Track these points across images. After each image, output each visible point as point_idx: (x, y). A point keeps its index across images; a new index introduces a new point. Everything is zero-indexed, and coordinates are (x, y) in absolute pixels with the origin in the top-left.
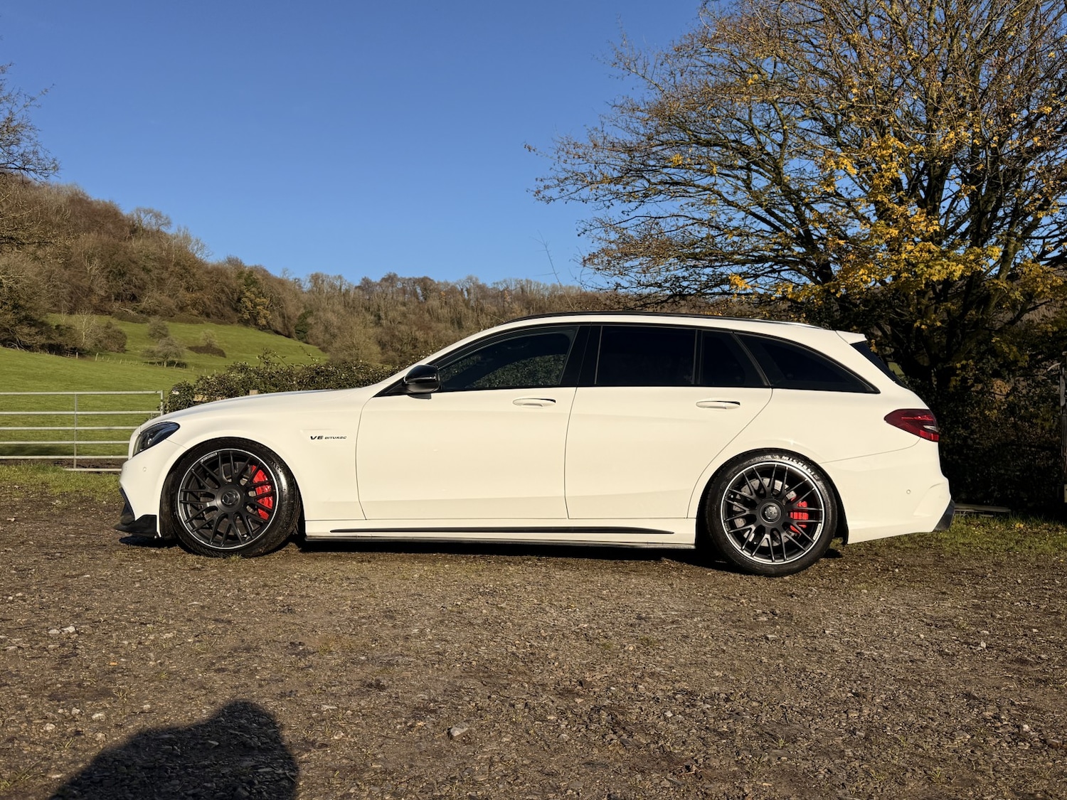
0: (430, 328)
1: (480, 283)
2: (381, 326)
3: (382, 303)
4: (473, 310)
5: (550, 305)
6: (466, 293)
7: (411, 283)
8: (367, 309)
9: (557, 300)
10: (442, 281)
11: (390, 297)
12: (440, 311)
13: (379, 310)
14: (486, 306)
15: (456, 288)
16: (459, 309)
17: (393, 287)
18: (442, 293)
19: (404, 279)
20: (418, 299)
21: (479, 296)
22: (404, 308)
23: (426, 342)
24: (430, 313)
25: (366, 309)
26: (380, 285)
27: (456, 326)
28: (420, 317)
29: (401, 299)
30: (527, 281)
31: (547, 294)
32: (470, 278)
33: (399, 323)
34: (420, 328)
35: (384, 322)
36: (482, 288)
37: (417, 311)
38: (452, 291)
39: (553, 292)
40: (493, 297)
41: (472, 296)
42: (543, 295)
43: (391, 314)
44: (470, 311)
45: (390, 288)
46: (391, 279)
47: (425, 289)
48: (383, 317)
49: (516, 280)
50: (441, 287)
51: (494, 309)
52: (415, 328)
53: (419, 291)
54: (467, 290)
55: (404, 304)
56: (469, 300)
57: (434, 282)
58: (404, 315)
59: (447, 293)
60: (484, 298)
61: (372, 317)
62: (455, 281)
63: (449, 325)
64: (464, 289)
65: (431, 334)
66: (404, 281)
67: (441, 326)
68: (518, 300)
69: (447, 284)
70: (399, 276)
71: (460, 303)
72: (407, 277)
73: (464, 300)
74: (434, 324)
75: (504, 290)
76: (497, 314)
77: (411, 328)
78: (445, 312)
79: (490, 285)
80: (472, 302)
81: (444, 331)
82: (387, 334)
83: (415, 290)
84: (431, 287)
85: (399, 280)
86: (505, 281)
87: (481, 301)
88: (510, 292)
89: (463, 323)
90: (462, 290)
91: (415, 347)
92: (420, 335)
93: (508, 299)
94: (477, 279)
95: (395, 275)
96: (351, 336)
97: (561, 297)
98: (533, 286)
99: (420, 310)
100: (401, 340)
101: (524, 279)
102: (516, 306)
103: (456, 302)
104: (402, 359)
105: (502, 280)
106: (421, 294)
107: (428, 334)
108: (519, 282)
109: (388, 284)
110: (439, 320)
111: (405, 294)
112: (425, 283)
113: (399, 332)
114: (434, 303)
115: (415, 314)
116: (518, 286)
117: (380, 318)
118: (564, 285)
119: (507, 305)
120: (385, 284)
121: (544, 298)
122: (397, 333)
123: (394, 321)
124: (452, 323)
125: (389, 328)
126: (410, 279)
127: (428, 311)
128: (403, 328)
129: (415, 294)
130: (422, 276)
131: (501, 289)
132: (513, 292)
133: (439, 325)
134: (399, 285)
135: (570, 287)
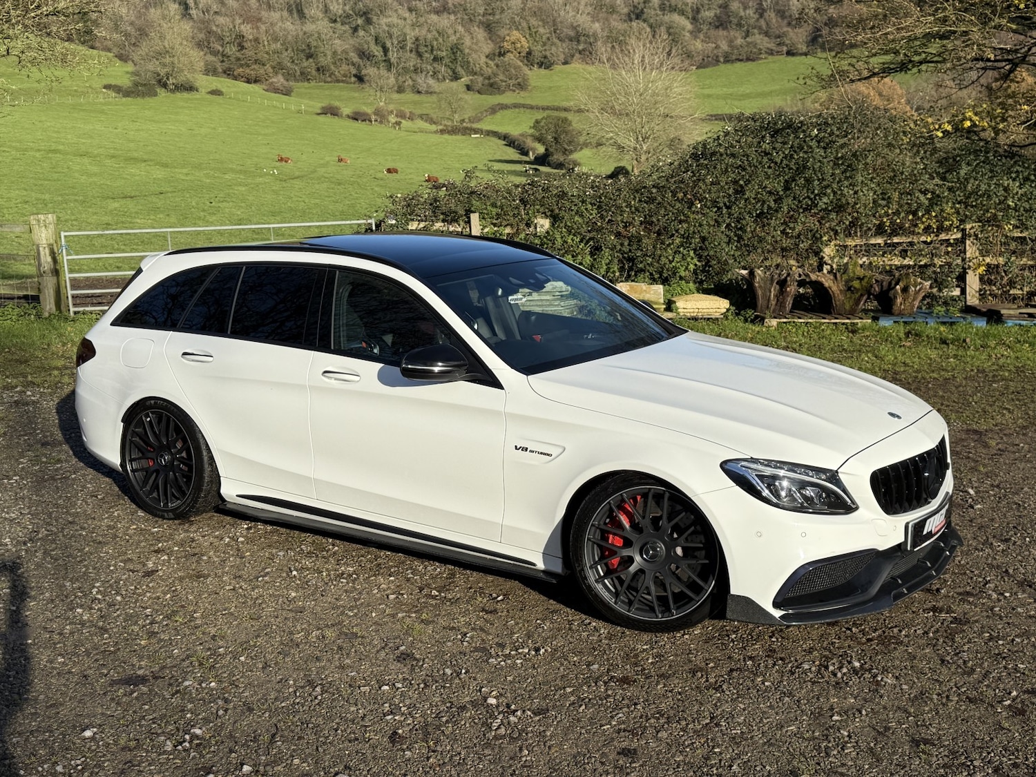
0: (259, 20)
2: (191, 18)
23: (256, 40)
27: (295, 15)
33: (216, 13)
34: (247, 20)
35: (193, 12)
52: (238, 21)
63: (285, 14)
65: (263, 28)
67: (275, 16)
74: (264, 14)
77: (234, 20)
81: (280, 24)
82: (200, 30)
89: (306, 11)
91: (242, 48)
92: (247, 30)
96: (162, 38)
100: (220, 38)
104: (226, 65)
107: (258, 28)
110: (269, 7)
113: (217, 26)
122: (214, 28)
123: (208, 11)
124: (290, 12)
125: (203, 22)
128: (221, 20)
133: (272, 13)
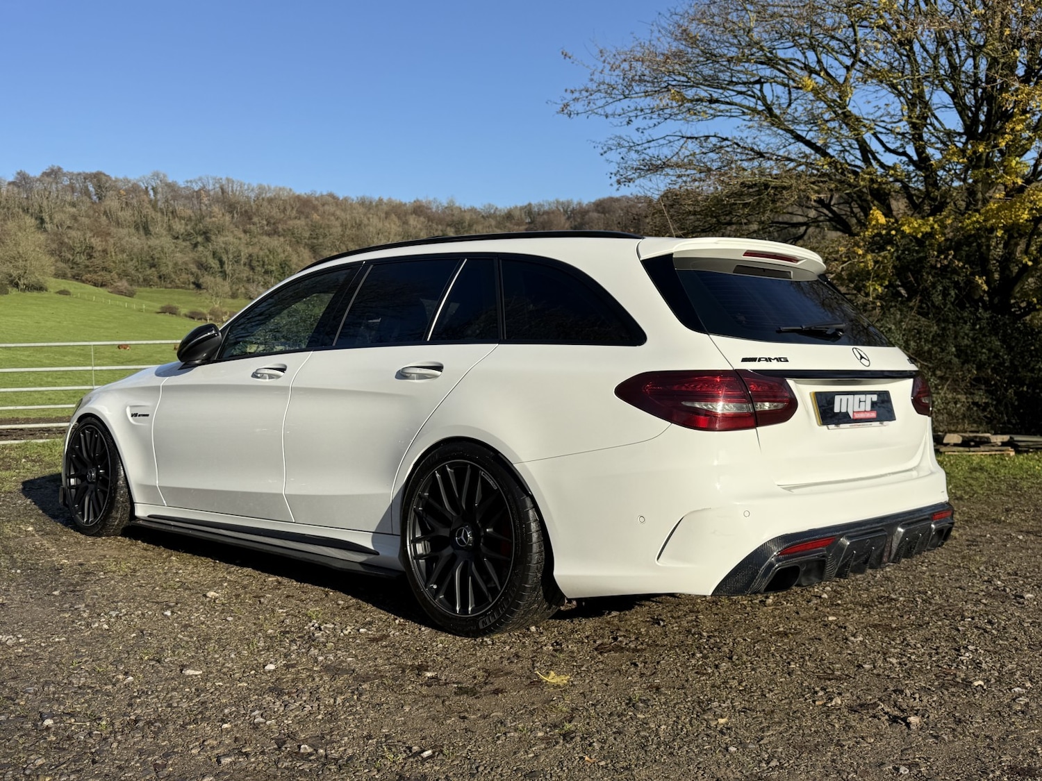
0: (109, 234)
1: (170, 181)
2: (45, 230)
3: (45, 202)
4: (163, 213)
5: (257, 210)
6: (151, 193)
7: (81, 179)
8: (26, 211)
9: (265, 204)
10: (121, 177)
11: (54, 195)
12: (119, 214)
13: (41, 212)
14: (179, 208)
15: (139, 186)
16: (144, 212)
17: (57, 183)
18: (122, 192)
19: (72, 174)
20: (90, 198)
21: (169, 197)
22: (74, 210)
23: (105, 251)
24: (107, 216)
25: (24, 211)
26: (39, 180)
27: (142, 232)
28: (96, 220)
29: (68, 198)
30: (228, 179)
31: (253, 195)
32: (156, 175)
33: (69, 227)
34: (97, 234)
35: (48, 226)
36: (171, 187)
37: (91, 213)
38: (135, 189)
39: (260, 194)
40: (187, 198)
41: (159, 196)
42: (247, 197)
43: (58, 217)
44: (159, 214)
45: (54, 186)
46: (54, 174)
47: (99, 187)
48: (47, 219)
49: (215, 179)
50: (120, 184)
51: (189, 212)
52: (89, 234)
53: (91, 189)
54: (153, 189)
55: (73, 205)
56: (156, 201)
57: (110, 179)
58: (75, 218)
59: (128, 192)
60: (174, 199)
61: (33, 220)
62: (137, 177)
63: (132, 230)
64: (150, 188)
65: (112, 241)
66: (71, 176)
67: (124, 231)
68: (218, 202)
69: (127, 181)
70: (65, 170)
71: (146, 204)
72: (76, 171)
73: (150, 201)
74: (113, 230)
75: (200, 190)
76: (193, 218)
77: (85, 234)
78: (126, 215)
79: (181, 184)
80: (159, 203)
81: (127, 238)
82: (53, 241)
83: (87, 187)
84: (107, 185)
85: (65, 175)
86: (200, 179)
87: (172, 202)
88: (207, 192)
89: (151, 228)
90: (147, 188)
91: (91, 257)
92: (96, 242)
93: (205, 200)
94: (165, 176)
95: (60, 169)
96: (17, 244)
97: (270, 201)
98: (235, 186)
99: (95, 212)
100: (71, 249)
101: (224, 178)
102: (216, 209)
103: (140, 202)
104: (75, 271)
105: (196, 177)
106: (94, 193)
107: (106, 241)
108: (217, 181)
109: (51, 180)
110: (118, 224)
111: (73, 192)
112: (98, 178)
113: (69, 238)
114: (112, 203)
115: (88, 216)
116: (217, 185)
117: (42, 221)
118: (272, 187)
119: (204, 208)
120: (48, 179)
121: (249, 201)
122: (66, 240)
123: (61, 225)
124: (137, 229)
125: (56, 234)
126: (79, 174)
127: (105, 213)
128: (73, 233)
129: (86, 192)
130: (94, 171)
131: (196, 189)
132: (212, 193)
133: (121, 230)
134: (66, 182)
135: (280, 189)
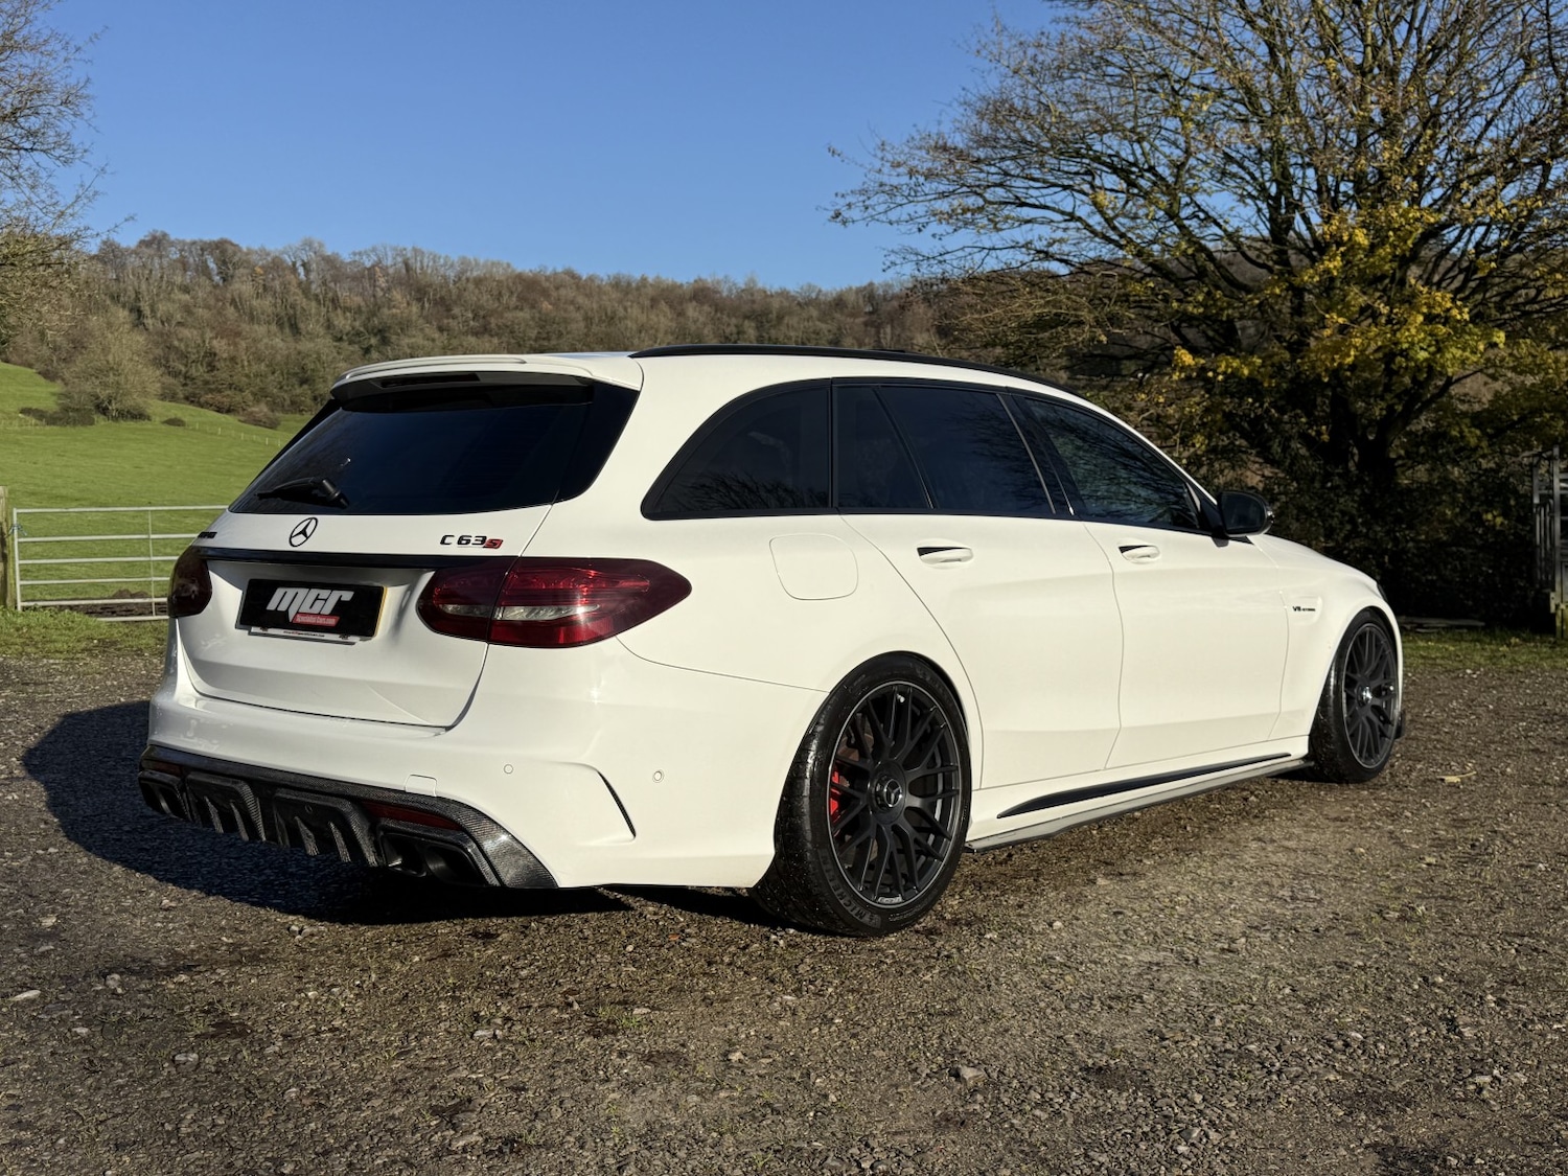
0: (238, 334)
1: (328, 252)
2: (145, 328)
3: (144, 286)
4: (318, 301)
5: (459, 296)
6: (301, 270)
7: (196, 250)
8: (115, 298)
9: (471, 286)
10: (256, 247)
11: (157, 274)
12: (254, 303)
13: (137, 299)
14: (343, 294)
15: (283, 262)
16: (291, 299)
17: (161, 257)
18: (258, 270)
19: (184, 243)
20: (211, 279)
21: (328, 277)
22: (187, 297)
23: (233, 359)
24: (236, 307)
25: (112, 298)
26: (135, 252)
27: (287, 330)
28: (219, 313)
29: (178, 279)
30: (415, 250)
31: (452, 274)
32: (308, 244)
33: (179, 323)
34: (221, 334)
35: (149, 322)
36: (331, 262)
37: (212, 302)
38: (276, 265)
39: (463, 272)
40: (354, 278)
41: (312, 276)
42: (445, 277)
43: (162, 308)
44: (314, 304)
45: (156, 260)
46: (156, 242)
47: (223, 262)
48: (147, 311)
49: (395, 249)
50: (254, 258)
51: (358, 300)
52: (209, 334)
53: (212, 265)
54: (304, 265)
55: (185, 289)
56: (309, 283)
57: (240, 250)
58: (187, 310)
59: (266, 269)
60: (336, 280)
61: (126, 313)
62: (280, 248)
63: (274, 328)
64: (298, 264)
65: (243, 344)
66: (183, 246)
67: (261, 330)
68: (401, 284)
69: (264, 253)
70: (172, 238)
71: (294, 289)
72: (188, 240)
73: (300, 284)
74: (245, 327)
75: (373, 266)
76: (364, 309)
77: (203, 333)
78: (265, 304)
79: (346, 257)
80: (314, 286)
81: (266, 340)
82: (157, 344)
83: (205, 263)
84: (236, 259)
85: (172, 244)
86: (374, 250)
87: (332, 285)
88: (384, 270)
89: (302, 326)
90: (294, 264)
91: (212, 368)
92: (220, 346)
93: (382, 282)
94: (321, 245)
95: (165, 235)
96: (106, 350)
97: (478, 282)
98: (426, 260)
99: (218, 300)
100: (184, 356)
101: (409, 248)
102: (397, 295)
103: (285, 285)
104: (189, 390)
105: (369, 247)
106: (216, 271)
107: (236, 345)
108: (400, 252)
109: (151, 251)
110: (252, 319)
111: (185, 270)
112: (221, 248)
113: (180, 340)
114: (243, 287)
115: (208, 307)
116: (399, 259)
117: (139, 312)
118: (482, 261)
119: (380, 293)
120: (147, 251)
121: (447, 283)
122: (176, 343)
123: (169, 321)
124: (280, 325)
125: (161, 334)
126: (194, 243)
127: (233, 301)
128: (186, 333)
129: (204, 270)
130: (216, 238)
131: (368, 264)
132: (391, 271)
133: (256, 327)
134: (174, 254)
135: (493, 264)
